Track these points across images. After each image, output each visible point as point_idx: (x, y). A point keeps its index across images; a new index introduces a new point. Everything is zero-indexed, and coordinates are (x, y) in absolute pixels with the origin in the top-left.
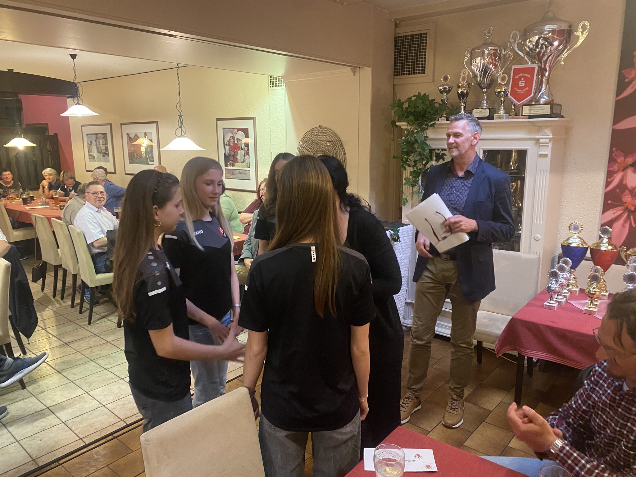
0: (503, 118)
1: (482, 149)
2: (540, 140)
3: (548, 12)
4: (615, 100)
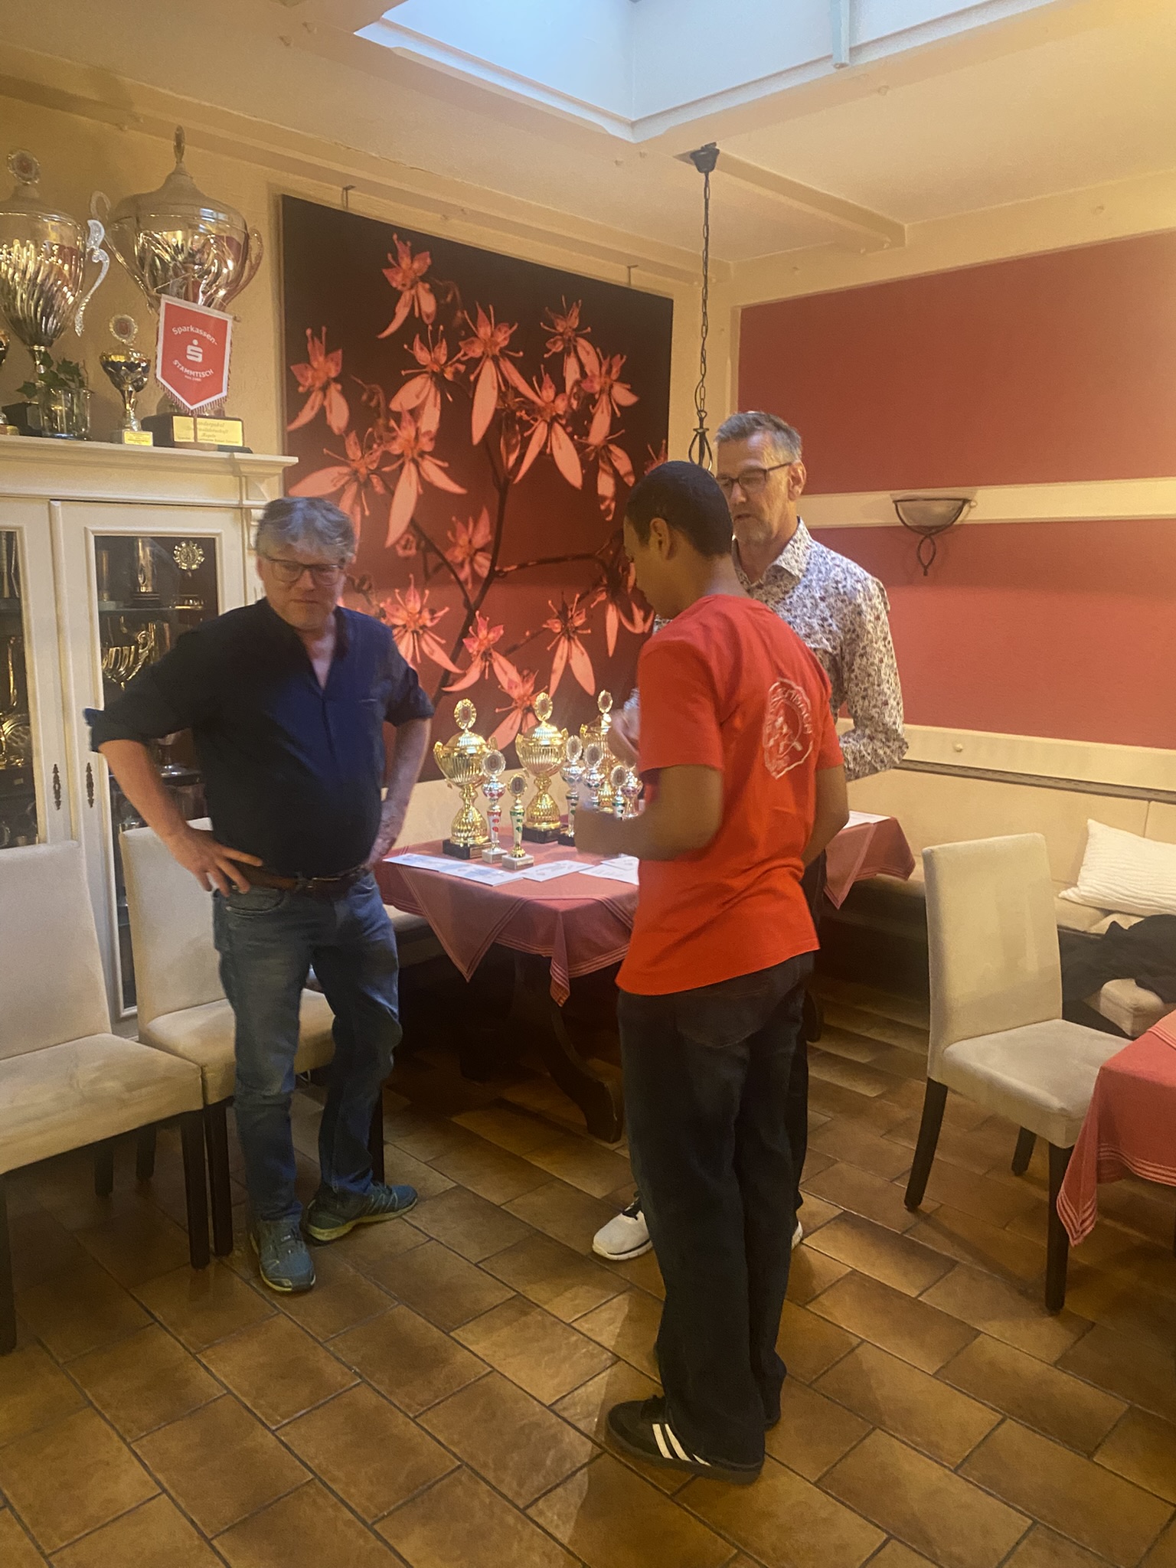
1: (93, 532)
2: (252, 510)
3: (178, 172)
4: (283, 430)
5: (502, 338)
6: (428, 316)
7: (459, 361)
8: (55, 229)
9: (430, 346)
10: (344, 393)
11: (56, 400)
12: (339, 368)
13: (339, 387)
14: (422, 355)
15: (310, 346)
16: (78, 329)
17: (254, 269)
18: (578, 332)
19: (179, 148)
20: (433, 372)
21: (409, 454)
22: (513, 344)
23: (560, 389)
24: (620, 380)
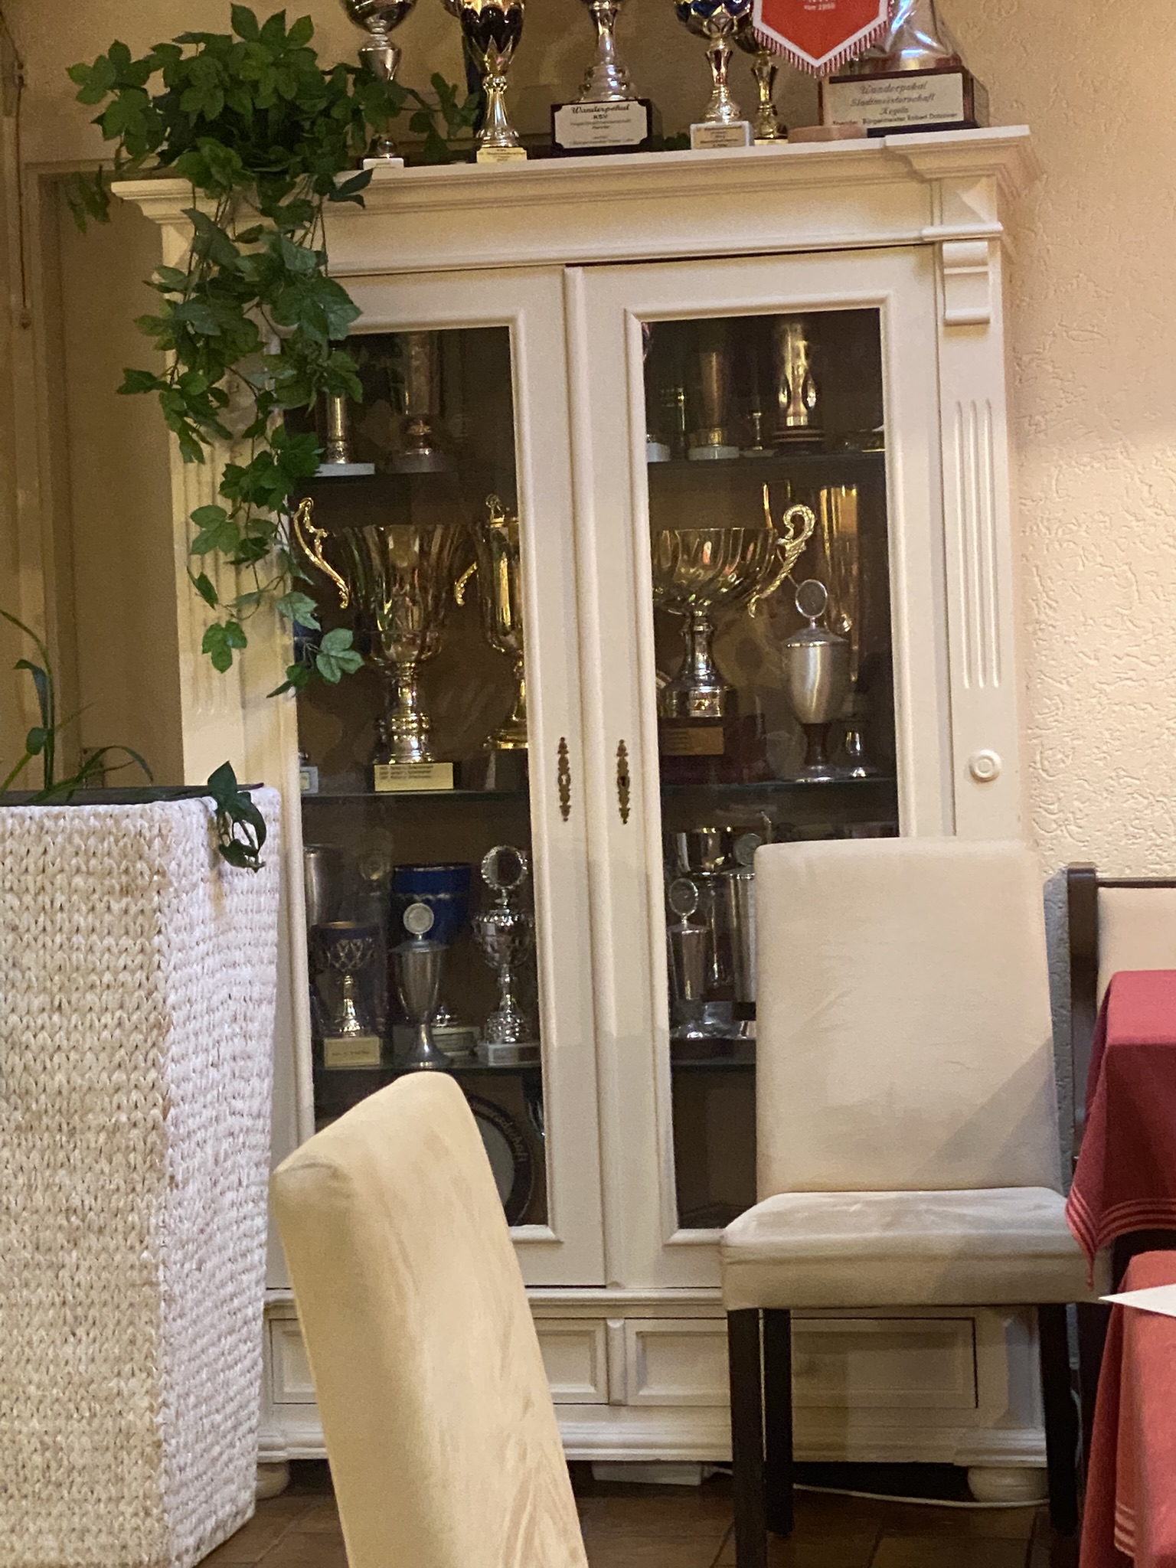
0: (737, 142)
1: (638, 316)
2: (945, 246)
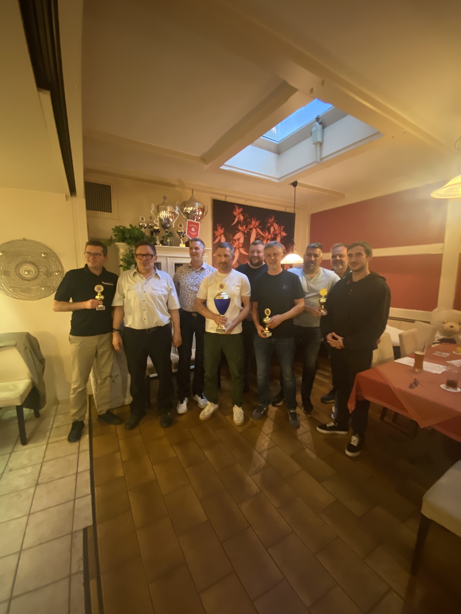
1: (174, 263)
3: (192, 196)
4: (212, 243)
5: (257, 224)
6: (242, 220)
7: (248, 229)
8: (169, 208)
9: (242, 226)
10: (224, 236)
11: (168, 239)
12: (223, 231)
13: (223, 235)
14: (240, 228)
15: (218, 228)
16: (173, 227)
17: (206, 213)
18: (274, 222)
19: (193, 192)
20: (243, 231)
21: (237, 247)
22: (260, 224)
23: (269, 233)
24: (283, 231)
